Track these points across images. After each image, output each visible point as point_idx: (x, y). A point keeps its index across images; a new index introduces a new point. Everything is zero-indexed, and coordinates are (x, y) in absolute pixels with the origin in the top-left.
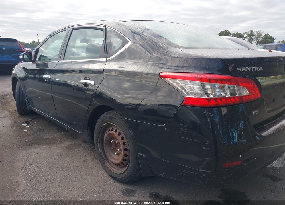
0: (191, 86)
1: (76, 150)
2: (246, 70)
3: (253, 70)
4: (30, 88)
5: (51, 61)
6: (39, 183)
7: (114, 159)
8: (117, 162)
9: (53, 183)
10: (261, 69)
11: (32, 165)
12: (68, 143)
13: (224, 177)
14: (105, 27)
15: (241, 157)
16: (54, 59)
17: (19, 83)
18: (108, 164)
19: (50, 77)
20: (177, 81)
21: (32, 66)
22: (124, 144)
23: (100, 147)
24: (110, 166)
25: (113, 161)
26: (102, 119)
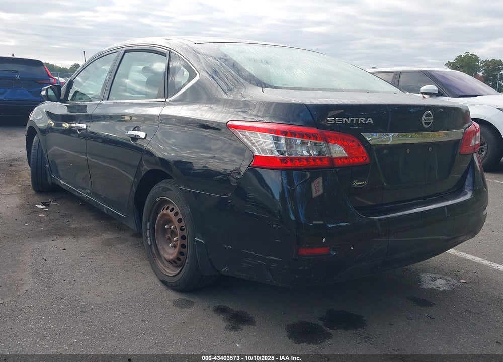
0: (262, 140)
1: (117, 246)
2: (343, 121)
3: (354, 122)
4: (55, 147)
5: (91, 101)
6: (52, 283)
7: (168, 254)
8: (171, 257)
9: (73, 284)
10: (370, 120)
11: (46, 260)
12: (106, 236)
13: (300, 269)
14: (170, 51)
15: (324, 241)
16: (95, 98)
17: (38, 137)
18: (160, 262)
19: (85, 127)
20: (247, 133)
21: (60, 108)
22: (182, 229)
23: (150, 237)
24: (162, 266)
25: (166, 256)
26: (154, 191)
